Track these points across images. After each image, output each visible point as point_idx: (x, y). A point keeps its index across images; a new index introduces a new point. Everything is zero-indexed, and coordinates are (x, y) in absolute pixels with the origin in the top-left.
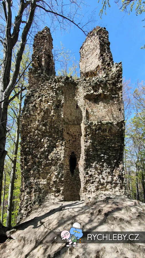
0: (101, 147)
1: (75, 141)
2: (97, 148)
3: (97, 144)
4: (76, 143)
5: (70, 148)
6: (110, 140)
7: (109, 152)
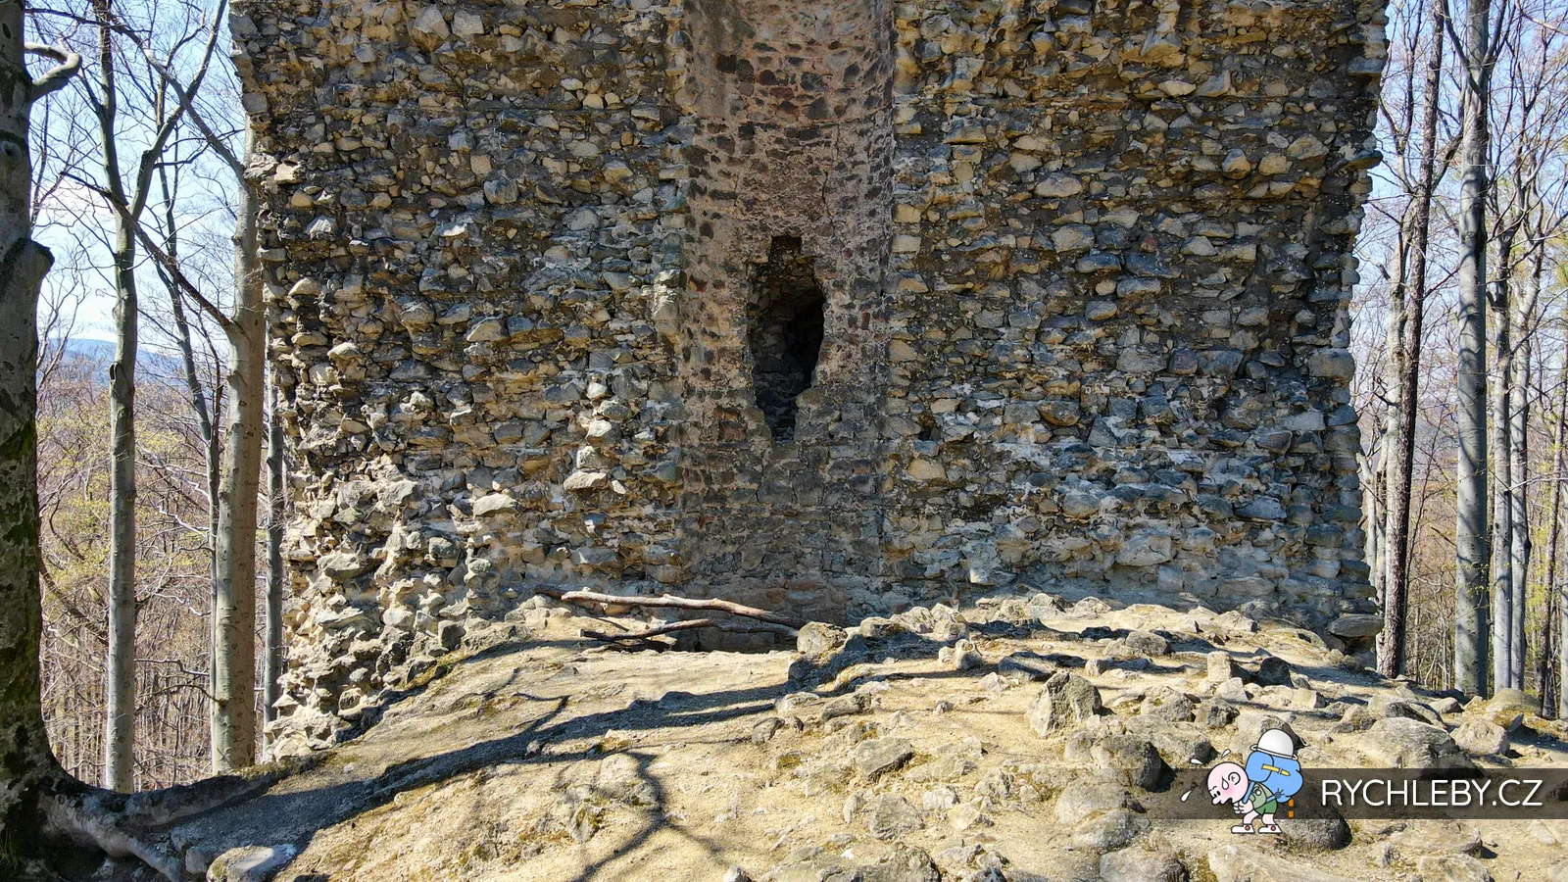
0: (1096, 187)
1: (811, 132)
2: (1044, 189)
3: (1045, 157)
4: (822, 152)
5: (750, 204)
6: (1194, 109)
7: (1190, 227)
